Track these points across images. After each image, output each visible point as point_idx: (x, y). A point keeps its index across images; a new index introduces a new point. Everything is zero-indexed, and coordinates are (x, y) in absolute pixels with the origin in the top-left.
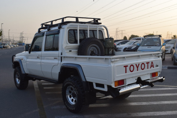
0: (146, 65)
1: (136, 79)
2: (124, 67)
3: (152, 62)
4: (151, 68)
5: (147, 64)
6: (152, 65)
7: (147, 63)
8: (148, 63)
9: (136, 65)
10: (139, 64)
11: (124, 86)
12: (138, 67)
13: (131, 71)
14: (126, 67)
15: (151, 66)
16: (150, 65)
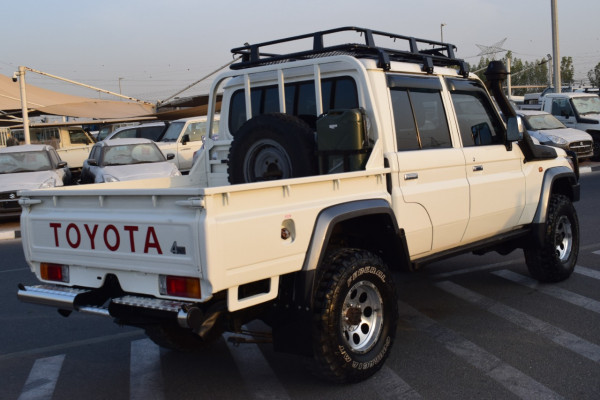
0: (125, 235)
1: (99, 278)
2: (52, 225)
3: (151, 230)
4: (146, 251)
5: (128, 232)
6: (152, 241)
7: (126, 228)
8: (131, 229)
9: (86, 227)
10: (96, 227)
11: (59, 286)
12: (92, 237)
13: (75, 246)
14: (55, 226)
15: (148, 245)
16: (140, 237)
